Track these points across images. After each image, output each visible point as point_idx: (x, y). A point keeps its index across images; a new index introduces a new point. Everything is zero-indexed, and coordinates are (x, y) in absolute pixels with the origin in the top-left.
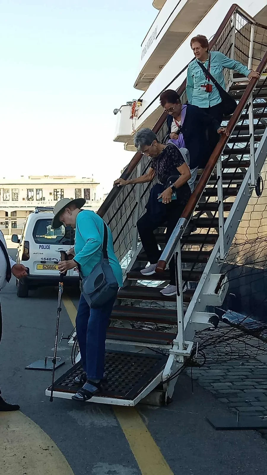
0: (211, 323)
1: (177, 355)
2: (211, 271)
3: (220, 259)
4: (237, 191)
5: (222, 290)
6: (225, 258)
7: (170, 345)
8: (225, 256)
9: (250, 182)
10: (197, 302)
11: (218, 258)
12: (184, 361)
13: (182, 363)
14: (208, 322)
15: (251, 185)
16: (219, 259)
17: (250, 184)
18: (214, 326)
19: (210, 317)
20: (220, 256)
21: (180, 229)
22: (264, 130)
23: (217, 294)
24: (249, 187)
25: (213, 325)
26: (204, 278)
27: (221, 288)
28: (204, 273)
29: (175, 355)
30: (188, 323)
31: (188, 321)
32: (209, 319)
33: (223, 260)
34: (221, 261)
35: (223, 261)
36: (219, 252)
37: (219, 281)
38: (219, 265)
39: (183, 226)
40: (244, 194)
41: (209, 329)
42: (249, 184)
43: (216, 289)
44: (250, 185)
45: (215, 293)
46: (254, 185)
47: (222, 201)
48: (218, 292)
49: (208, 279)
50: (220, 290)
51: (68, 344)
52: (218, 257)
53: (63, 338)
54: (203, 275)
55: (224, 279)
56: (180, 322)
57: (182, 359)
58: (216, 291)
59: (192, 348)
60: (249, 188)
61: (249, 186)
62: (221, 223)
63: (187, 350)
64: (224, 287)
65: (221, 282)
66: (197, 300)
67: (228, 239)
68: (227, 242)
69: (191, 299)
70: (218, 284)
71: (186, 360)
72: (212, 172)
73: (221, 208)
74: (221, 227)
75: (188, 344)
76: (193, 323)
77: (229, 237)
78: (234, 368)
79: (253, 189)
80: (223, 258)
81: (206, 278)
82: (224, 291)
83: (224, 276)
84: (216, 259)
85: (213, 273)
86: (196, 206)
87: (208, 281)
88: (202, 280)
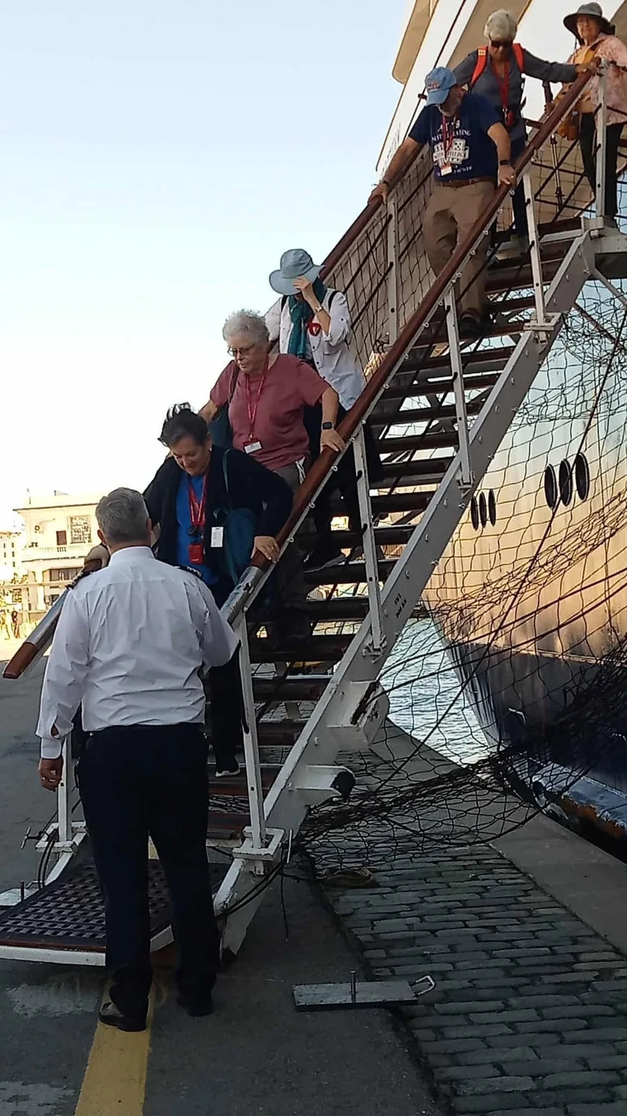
0: (335, 788)
1: (250, 860)
2: (350, 675)
3: (375, 650)
4: (428, 499)
5: (367, 715)
6: (383, 645)
7: (238, 839)
8: (383, 642)
9: (460, 478)
10: (307, 745)
11: (367, 648)
12: (264, 872)
13: (263, 876)
14: (331, 787)
15: (464, 484)
16: (371, 648)
17: (461, 481)
18: (340, 794)
19: (336, 776)
20: (373, 642)
21: (243, 591)
22: (506, 359)
23: (354, 724)
24: (459, 487)
25: (337, 792)
26: (331, 692)
27: (365, 712)
28: (333, 682)
29: (246, 859)
30: (282, 790)
31: (283, 787)
32: (333, 779)
33: (379, 650)
34: (376, 653)
35: (379, 653)
36: (372, 634)
37: (364, 697)
38: (373, 662)
39: (250, 585)
40: (445, 504)
41: (330, 802)
42: (458, 481)
43: (354, 715)
44: (462, 484)
45: (351, 723)
46: (469, 483)
47: (371, 526)
48: (358, 721)
49: (341, 694)
50: (364, 716)
51: (36, 848)
52: (367, 644)
53: (28, 838)
54: (329, 685)
55: (375, 691)
56: (252, 789)
57: (260, 869)
58: (355, 719)
59: (281, 841)
60: (461, 489)
61: (460, 485)
62: (371, 571)
63: (270, 847)
64: (373, 709)
65: (369, 698)
66: (308, 741)
67: (399, 603)
68: (397, 611)
69: (295, 738)
70: (361, 703)
71: (269, 870)
72: (332, 465)
73: (368, 540)
74: (371, 579)
75: (273, 836)
76: (298, 789)
77: (401, 601)
78: (449, 887)
79: (469, 490)
80: (378, 647)
81: (335, 692)
82: (374, 717)
83: (375, 686)
84: (365, 650)
85: (353, 681)
86: (288, 539)
87: (342, 700)
88: (326, 697)
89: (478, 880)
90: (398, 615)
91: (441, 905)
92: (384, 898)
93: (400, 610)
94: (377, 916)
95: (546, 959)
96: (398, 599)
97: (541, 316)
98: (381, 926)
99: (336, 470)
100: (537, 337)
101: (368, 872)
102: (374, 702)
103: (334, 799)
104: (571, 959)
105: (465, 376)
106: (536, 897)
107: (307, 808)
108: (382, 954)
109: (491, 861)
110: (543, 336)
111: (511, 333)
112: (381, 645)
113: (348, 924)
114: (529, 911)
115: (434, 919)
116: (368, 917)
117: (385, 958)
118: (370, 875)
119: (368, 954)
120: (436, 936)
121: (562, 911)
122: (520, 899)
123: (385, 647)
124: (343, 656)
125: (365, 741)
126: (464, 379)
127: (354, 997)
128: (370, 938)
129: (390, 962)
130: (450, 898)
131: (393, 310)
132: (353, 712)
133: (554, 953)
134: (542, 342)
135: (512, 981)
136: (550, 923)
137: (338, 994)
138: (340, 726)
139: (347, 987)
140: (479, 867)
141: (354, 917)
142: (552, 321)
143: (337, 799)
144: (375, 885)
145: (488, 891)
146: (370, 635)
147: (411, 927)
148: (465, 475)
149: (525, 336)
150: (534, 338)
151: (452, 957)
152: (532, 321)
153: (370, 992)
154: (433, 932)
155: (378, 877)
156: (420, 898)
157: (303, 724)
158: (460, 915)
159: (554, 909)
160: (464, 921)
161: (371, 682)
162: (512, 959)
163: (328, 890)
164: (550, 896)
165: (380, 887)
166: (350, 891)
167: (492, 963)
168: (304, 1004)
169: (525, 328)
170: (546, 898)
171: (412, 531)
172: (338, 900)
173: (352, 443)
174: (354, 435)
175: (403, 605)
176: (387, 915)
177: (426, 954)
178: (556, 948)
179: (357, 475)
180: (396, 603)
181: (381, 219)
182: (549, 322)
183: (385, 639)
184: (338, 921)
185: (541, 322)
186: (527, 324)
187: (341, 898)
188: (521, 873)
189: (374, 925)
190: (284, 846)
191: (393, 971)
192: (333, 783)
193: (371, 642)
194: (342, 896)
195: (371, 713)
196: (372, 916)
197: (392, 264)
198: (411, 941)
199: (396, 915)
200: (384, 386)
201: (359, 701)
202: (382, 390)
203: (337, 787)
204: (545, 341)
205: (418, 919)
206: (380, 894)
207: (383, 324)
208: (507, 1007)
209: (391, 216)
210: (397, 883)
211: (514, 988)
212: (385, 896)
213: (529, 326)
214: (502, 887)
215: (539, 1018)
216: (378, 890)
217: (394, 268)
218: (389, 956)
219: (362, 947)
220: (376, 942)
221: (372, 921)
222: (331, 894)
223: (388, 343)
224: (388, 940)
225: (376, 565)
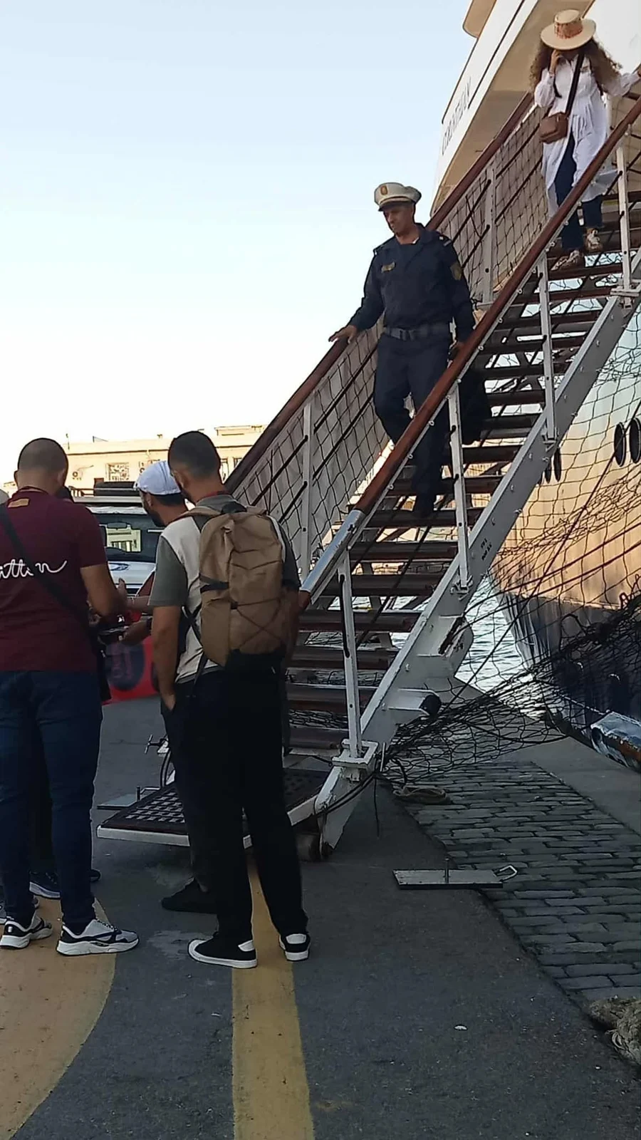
0: (423, 709)
1: (347, 767)
2: (439, 610)
3: (462, 589)
4: (515, 452)
5: (454, 646)
6: (470, 585)
7: (337, 749)
8: (470, 581)
9: (545, 434)
10: (399, 670)
11: (455, 586)
12: (360, 779)
13: (357, 782)
14: (420, 708)
15: (549, 439)
16: (458, 587)
17: (546, 437)
18: (428, 715)
19: (424, 699)
20: (460, 581)
21: (347, 532)
22: (593, 322)
23: (442, 655)
24: (544, 442)
25: (425, 712)
26: (421, 625)
27: (452, 644)
28: (423, 616)
29: (344, 767)
30: (376, 709)
31: (377, 706)
32: (422, 702)
33: (465, 589)
34: (463, 592)
35: (466, 592)
36: (459, 574)
37: (452, 630)
38: (460, 599)
39: (354, 526)
40: (530, 457)
41: (419, 720)
42: (543, 436)
43: (442, 646)
44: (546, 439)
45: (439, 652)
46: (553, 439)
47: (462, 475)
48: (446, 651)
49: (431, 626)
50: (450, 647)
51: (158, 754)
52: (455, 583)
53: (150, 744)
54: (420, 618)
55: (461, 625)
56: (351, 706)
57: (356, 776)
58: (442, 650)
59: (375, 753)
60: (546, 444)
61: (544, 440)
62: (460, 518)
63: (365, 757)
64: (459, 641)
65: (455, 631)
66: (400, 667)
67: (485, 548)
68: (483, 555)
69: (389, 663)
70: (448, 636)
71: (363, 777)
72: (429, 420)
73: (458, 488)
74: (460, 524)
75: (368, 748)
76: (390, 708)
77: (487, 545)
78: (517, 806)
79: (552, 446)
80: (465, 586)
81: (425, 625)
82: (460, 647)
83: (461, 620)
84: (453, 588)
85: (442, 616)
86: (388, 486)
87: (431, 632)
88: (417, 629)
89: (543, 801)
90: (483, 558)
91: (512, 819)
92: (459, 813)
94: (456, 826)
95: (609, 862)
96: (484, 543)
97: (627, 281)
98: (458, 834)
99: (433, 425)
100: (622, 302)
101: (443, 792)
102: (460, 634)
103: (422, 719)
104: (632, 862)
105: (554, 336)
106: (596, 815)
107: (397, 727)
108: (464, 854)
109: (554, 787)
110: (628, 301)
111: (597, 297)
112: (468, 584)
113: (430, 831)
114: (591, 825)
115: (507, 829)
116: (448, 825)
117: (467, 857)
118: (444, 795)
119: (452, 854)
120: (510, 842)
121: (621, 827)
122: (583, 816)
123: (471, 586)
124: (433, 592)
125: (451, 669)
126: (553, 339)
127: (447, 880)
128: (451, 843)
129: (470, 860)
130: (519, 814)
131: (487, 271)
132: (441, 643)
133: (615, 857)
134: (627, 307)
135: (581, 877)
136: (611, 835)
137: (432, 877)
138: (429, 655)
139: (440, 873)
140: (542, 791)
141: (433, 827)
142: (638, 287)
143: (425, 719)
144: (449, 802)
145: (552, 810)
146: (457, 575)
147: (486, 835)
148: (550, 431)
149: (612, 301)
150: (620, 303)
151: (527, 858)
152: (618, 287)
153: (458, 877)
154: (507, 839)
155: (452, 797)
156: (492, 814)
157: (396, 652)
158: (528, 827)
159: (614, 825)
160: (533, 832)
161: (457, 617)
162: (579, 861)
163: (407, 806)
164: (610, 815)
165: (454, 804)
166: (426, 807)
167: (562, 863)
168: (405, 883)
169: (611, 293)
170: (606, 816)
171: (499, 482)
172: (418, 813)
173: (448, 400)
174: (450, 392)
175: (489, 549)
176: (463, 826)
177: (503, 855)
178: (616, 854)
179: (451, 429)
180: (482, 547)
181: (480, 185)
182: (635, 288)
183: (471, 579)
184: (422, 828)
185: (627, 288)
186: (613, 290)
187: (420, 812)
188: (581, 796)
189: (453, 833)
190: (378, 757)
191: (475, 866)
192: (421, 705)
193: (458, 581)
194: (421, 810)
195: (457, 644)
196: (451, 827)
197: (488, 227)
198: (488, 846)
199: (472, 826)
200: (479, 347)
201: (447, 633)
202: (477, 351)
203: (426, 708)
204: (629, 306)
205: (492, 829)
206: (454, 810)
207: (477, 283)
208: (578, 895)
209: (490, 181)
210: (470, 802)
211: (582, 882)
212: (459, 811)
213: (615, 292)
214: (564, 807)
215: (605, 903)
216: (452, 807)
217: (490, 230)
218: (469, 856)
219: (445, 848)
220: (457, 845)
221: (451, 830)
222: (411, 809)
223: (481, 301)
224: (467, 844)
225: (466, 511)
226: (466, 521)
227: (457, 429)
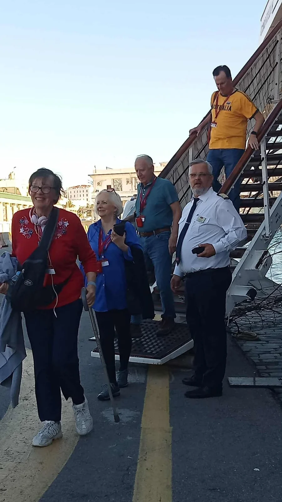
2: (255, 247)
3: (267, 237)
5: (263, 265)
6: (270, 235)
10: (236, 277)
11: (263, 236)
16: (265, 236)
18: (250, 298)
19: (248, 290)
23: (257, 269)
25: (249, 297)
26: (247, 255)
27: (262, 264)
28: (247, 250)
32: (247, 292)
33: (268, 237)
34: (267, 239)
35: (268, 238)
36: (265, 230)
37: (261, 257)
38: (265, 242)
41: (245, 301)
45: (256, 268)
47: (267, 182)
48: (259, 267)
49: (251, 256)
50: (261, 265)
52: (263, 234)
55: (266, 255)
58: (257, 266)
62: (266, 202)
64: (265, 263)
65: (263, 258)
66: (236, 275)
67: (277, 217)
70: (260, 260)
72: (251, 155)
73: (265, 188)
74: (266, 206)
76: (232, 295)
77: (278, 216)
81: (249, 254)
82: (266, 266)
83: (266, 252)
84: (262, 237)
85: (256, 250)
86: (232, 187)
87: (251, 258)
88: (244, 256)
90: (277, 222)
92: (263, 345)
93: (278, 220)
94: (261, 353)
98: (262, 356)
99: (253, 157)
101: (256, 334)
102: (266, 260)
103: (247, 300)
107: (235, 304)
108: (264, 367)
112: (269, 235)
113: (248, 355)
116: (258, 353)
117: (265, 369)
118: (256, 336)
119: (258, 367)
123: (271, 236)
124: (252, 239)
125: (261, 276)
127: (255, 383)
128: (258, 361)
129: (268, 371)
131: (276, 84)
132: (257, 263)
137: (247, 381)
138: (251, 269)
139: (252, 379)
141: (250, 352)
143: (249, 300)
144: (258, 340)
146: (264, 230)
147: (276, 358)
153: (261, 381)
155: (260, 337)
156: (279, 346)
157: (234, 268)
161: (264, 251)
163: (238, 341)
165: (261, 341)
166: (247, 342)
168: (233, 384)
173: (260, 145)
174: (262, 141)
175: (279, 218)
176: (265, 352)
179: (262, 159)
180: (276, 217)
181: (273, 43)
183: (271, 233)
184: (244, 353)
187: (244, 344)
189: (259, 356)
191: (270, 375)
192: (247, 294)
193: (265, 233)
194: (244, 343)
198: (277, 363)
199: (269, 352)
200: (276, 119)
201: (259, 259)
202: (275, 121)
203: (249, 295)
205: (279, 354)
206: (261, 344)
207: (271, 90)
209: (278, 41)
210: (268, 340)
212: (263, 344)
216: (260, 342)
217: (278, 65)
218: (267, 369)
219: (255, 364)
220: (261, 363)
221: (259, 354)
222: (240, 343)
223: (273, 99)
224: (266, 362)
225: (268, 199)
226: (269, 204)
227: (265, 159)
